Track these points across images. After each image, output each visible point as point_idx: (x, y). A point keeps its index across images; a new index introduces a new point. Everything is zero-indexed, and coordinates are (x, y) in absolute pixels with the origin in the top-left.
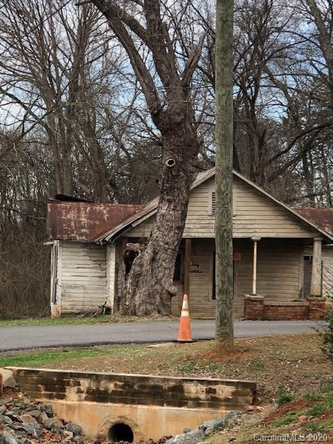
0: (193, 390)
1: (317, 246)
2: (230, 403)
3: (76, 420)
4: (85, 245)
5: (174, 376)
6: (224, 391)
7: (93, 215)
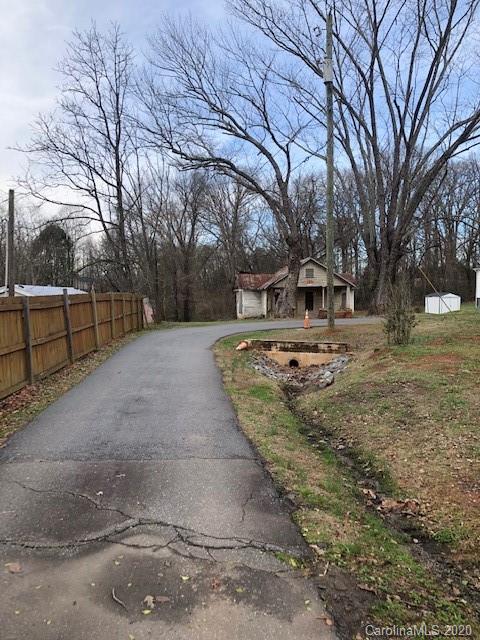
0: (322, 346)
1: (348, 289)
2: (337, 351)
3: (276, 359)
4: (253, 291)
5: (313, 342)
6: (334, 347)
7: (255, 279)
